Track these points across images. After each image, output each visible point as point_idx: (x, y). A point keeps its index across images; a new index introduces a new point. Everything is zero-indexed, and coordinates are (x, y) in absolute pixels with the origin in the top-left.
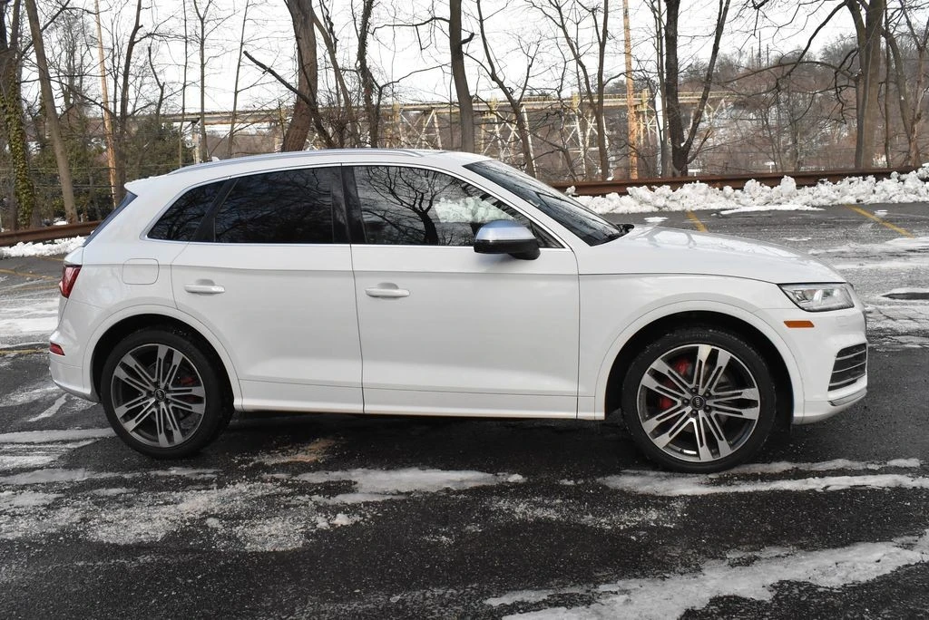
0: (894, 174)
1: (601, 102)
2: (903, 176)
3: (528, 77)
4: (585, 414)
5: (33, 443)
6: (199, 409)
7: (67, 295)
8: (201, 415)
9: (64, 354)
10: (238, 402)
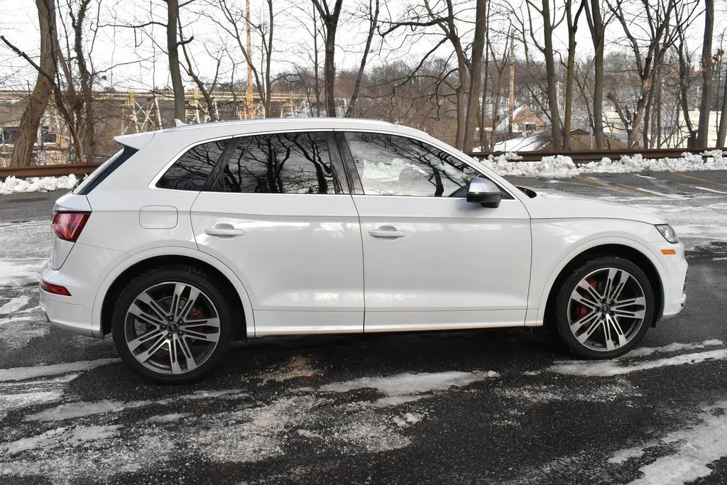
0: (491, 156)
1: (269, 98)
2: (496, 158)
3: (217, 74)
4: (530, 323)
5: (16, 381)
6: (214, 338)
7: (74, 239)
8: (214, 343)
9: (69, 295)
10: (250, 330)
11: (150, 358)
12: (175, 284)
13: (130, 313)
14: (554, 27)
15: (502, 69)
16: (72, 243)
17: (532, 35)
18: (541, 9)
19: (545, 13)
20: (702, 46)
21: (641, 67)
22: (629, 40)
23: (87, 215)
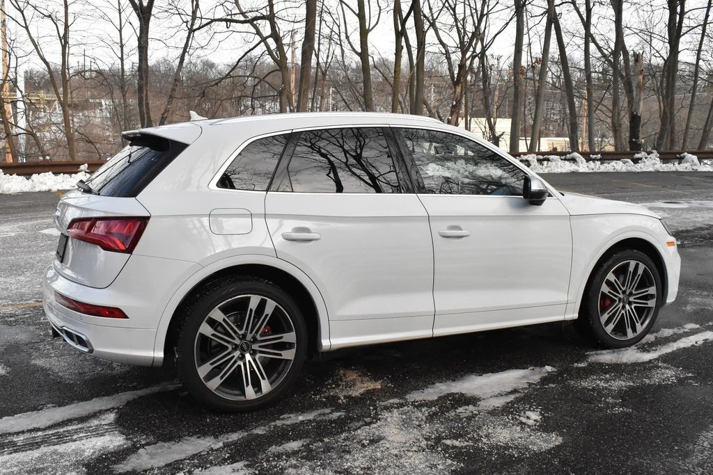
5: (38, 430)
6: (289, 355)
7: (130, 250)
8: (291, 360)
9: (126, 317)
10: (326, 343)
11: (222, 384)
12: (250, 297)
13: (200, 333)
14: (369, 30)
15: (326, 71)
16: (127, 255)
17: (347, 37)
18: (357, 12)
19: (361, 16)
20: (513, 55)
21: (453, 73)
22: (440, 46)
23: (144, 221)
